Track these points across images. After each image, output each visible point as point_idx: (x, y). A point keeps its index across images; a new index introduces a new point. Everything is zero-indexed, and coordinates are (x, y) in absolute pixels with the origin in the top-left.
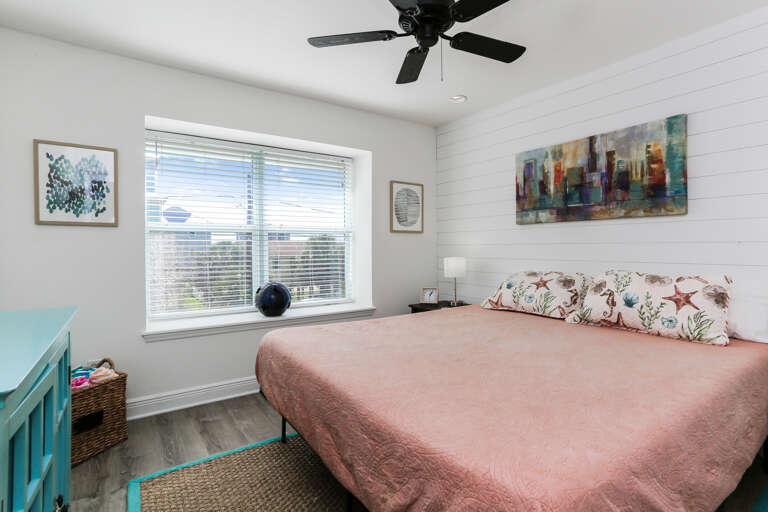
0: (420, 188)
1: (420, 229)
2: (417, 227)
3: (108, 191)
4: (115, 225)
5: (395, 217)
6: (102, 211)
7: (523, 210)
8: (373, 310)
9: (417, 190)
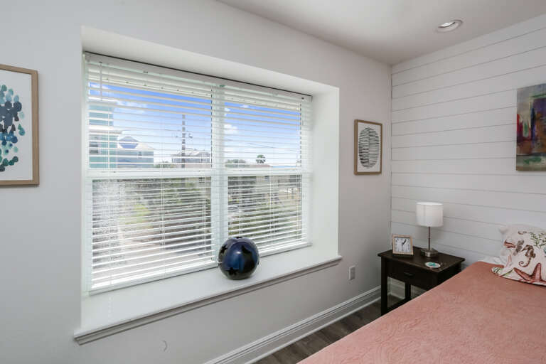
0: (379, 127)
1: (379, 170)
2: (376, 168)
3: (22, 133)
4: (34, 184)
5: (359, 161)
6: (12, 163)
7: (529, 154)
8: (339, 260)
9: (377, 129)
